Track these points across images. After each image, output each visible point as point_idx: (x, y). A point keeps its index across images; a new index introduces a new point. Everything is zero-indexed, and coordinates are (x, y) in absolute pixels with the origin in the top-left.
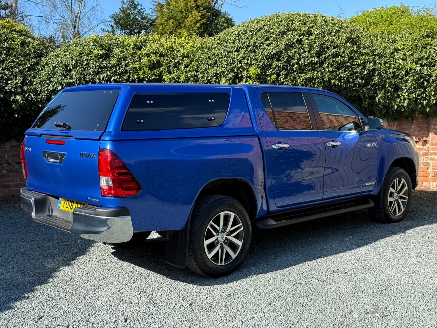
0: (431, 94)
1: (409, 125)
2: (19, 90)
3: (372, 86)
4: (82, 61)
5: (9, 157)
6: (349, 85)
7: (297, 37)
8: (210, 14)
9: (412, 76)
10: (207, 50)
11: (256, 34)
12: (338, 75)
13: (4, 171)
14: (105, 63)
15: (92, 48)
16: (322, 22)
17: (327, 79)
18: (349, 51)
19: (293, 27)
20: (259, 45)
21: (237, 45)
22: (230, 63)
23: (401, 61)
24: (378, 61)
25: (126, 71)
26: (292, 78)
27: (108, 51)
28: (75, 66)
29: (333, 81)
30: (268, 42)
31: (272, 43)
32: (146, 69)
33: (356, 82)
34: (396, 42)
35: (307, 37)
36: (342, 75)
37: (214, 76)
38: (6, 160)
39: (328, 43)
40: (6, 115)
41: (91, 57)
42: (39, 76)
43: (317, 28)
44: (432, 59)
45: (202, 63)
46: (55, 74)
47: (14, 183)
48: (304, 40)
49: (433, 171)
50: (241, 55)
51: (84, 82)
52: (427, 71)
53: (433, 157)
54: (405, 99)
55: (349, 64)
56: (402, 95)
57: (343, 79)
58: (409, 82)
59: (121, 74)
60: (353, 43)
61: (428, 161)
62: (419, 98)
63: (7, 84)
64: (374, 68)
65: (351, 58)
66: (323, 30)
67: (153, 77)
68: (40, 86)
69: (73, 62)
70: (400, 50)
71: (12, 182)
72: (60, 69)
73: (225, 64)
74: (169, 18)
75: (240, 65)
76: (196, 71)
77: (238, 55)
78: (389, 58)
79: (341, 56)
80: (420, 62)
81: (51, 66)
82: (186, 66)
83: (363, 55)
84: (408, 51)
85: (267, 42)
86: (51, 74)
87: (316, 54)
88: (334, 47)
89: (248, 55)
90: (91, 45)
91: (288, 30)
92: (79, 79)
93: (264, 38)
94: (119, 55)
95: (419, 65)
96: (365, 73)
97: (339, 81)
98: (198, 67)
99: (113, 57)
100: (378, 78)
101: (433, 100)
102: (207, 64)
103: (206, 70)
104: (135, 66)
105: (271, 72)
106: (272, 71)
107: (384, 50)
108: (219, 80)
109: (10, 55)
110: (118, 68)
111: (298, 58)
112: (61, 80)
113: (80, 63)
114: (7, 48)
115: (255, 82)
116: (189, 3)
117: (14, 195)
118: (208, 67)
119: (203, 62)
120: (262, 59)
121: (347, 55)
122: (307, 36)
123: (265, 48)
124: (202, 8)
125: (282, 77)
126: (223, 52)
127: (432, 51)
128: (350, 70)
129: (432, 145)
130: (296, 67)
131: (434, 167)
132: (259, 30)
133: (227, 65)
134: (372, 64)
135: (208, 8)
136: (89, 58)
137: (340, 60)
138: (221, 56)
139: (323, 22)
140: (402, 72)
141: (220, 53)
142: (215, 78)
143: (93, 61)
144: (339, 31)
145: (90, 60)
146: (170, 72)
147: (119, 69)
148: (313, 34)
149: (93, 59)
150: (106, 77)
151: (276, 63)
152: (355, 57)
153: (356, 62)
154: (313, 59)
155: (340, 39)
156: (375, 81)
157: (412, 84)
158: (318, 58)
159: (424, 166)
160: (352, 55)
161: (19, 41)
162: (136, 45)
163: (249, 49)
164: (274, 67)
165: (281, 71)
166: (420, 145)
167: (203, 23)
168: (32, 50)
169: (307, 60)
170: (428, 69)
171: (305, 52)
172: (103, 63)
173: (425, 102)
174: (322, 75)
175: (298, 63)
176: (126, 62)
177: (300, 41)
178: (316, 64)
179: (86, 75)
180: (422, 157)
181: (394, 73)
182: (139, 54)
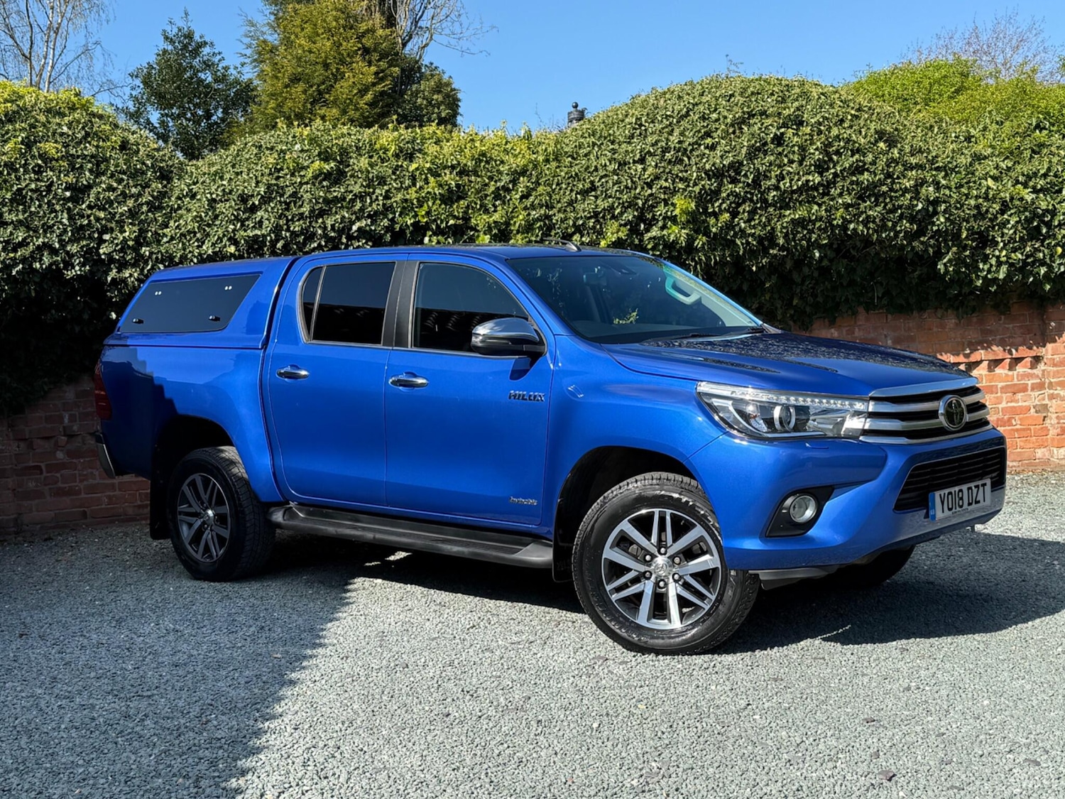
0: (1056, 252)
1: (1001, 322)
2: (130, 257)
3: (932, 237)
4: (282, 188)
5: (72, 419)
6: (884, 235)
7: (774, 131)
8: (397, 69)
9: (1015, 213)
10: (570, 159)
11: (678, 122)
12: (862, 213)
13: (60, 455)
14: (337, 191)
15: (299, 157)
16: (820, 98)
17: (840, 222)
18: (885, 160)
19: (760, 108)
20: (691, 147)
21: (639, 147)
22: (626, 187)
23: (990, 182)
24: (944, 182)
25: (387, 209)
26: (764, 220)
27: (341, 162)
28: (266, 200)
29: (852, 226)
30: (709, 141)
31: (718, 143)
32: (433, 204)
33: (898, 228)
34: (973, 140)
35: (793, 129)
36: (871, 213)
37: (590, 218)
38: (64, 427)
39: (840, 142)
40: (86, 316)
41: (301, 176)
42: (175, 222)
43: (812, 111)
44: (1056, 176)
45: (560, 189)
46: (216, 217)
47: (85, 483)
48: (788, 136)
49: (1058, 423)
50: (650, 170)
51: (288, 234)
52: (1046, 203)
53: (1056, 392)
54: (999, 264)
55: (885, 188)
56: (993, 256)
57: (874, 222)
58: (1010, 226)
59: (374, 217)
60: (891, 143)
61: (1044, 402)
62: (1029, 260)
63: (101, 241)
64: (937, 198)
65: (889, 175)
66: (827, 115)
67: (452, 222)
68: (180, 245)
69: (262, 189)
70: (985, 158)
71: (81, 481)
72: (230, 207)
73: (616, 191)
74: (295, 79)
75: (649, 191)
76: (549, 206)
77: (644, 170)
78: (966, 175)
79: (867, 170)
80: (1031, 184)
81: (205, 199)
82: (525, 197)
83: (912, 169)
84: (1003, 161)
85: (707, 141)
86: (208, 218)
87: (815, 166)
88: (852, 150)
89: (667, 170)
90: (296, 149)
91: (751, 115)
92: (277, 229)
93: (699, 131)
94: (368, 172)
95: (1030, 190)
96: (920, 206)
97: (865, 225)
98: (551, 197)
99: (352, 176)
100: (946, 218)
101: (1060, 265)
102: (572, 191)
103: (571, 203)
104: (408, 197)
105: (720, 206)
106: (721, 204)
107: (952, 158)
108: (601, 226)
109: (103, 174)
110: (368, 201)
111: (776, 176)
112: (234, 231)
113: (277, 192)
114: (92, 156)
115: (684, 228)
116: (344, 43)
117: (85, 513)
118: (576, 198)
119: (564, 186)
120: (699, 178)
121: (880, 168)
122: (795, 127)
123: (704, 154)
124: (375, 56)
125: (742, 219)
126: (608, 164)
127: (1055, 160)
128: (888, 200)
129: (1055, 365)
130: (774, 196)
131: (1060, 415)
132: (687, 114)
133: (621, 192)
134: (931, 189)
135: (391, 56)
136: (299, 180)
137: (868, 180)
138: (605, 173)
139: (823, 97)
140: (994, 206)
141: (601, 165)
142: (593, 220)
143: (309, 186)
144: (857, 117)
145: (301, 184)
146: (487, 211)
147: (371, 204)
148: (805, 124)
149: (307, 183)
150: (340, 223)
151: (730, 186)
152: (897, 174)
153: (900, 183)
154: (811, 178)
155: (864, 133)
156: (938, 225)
157: (1015, 233)
158: (821, 174)
159: (1036, 412)
160: (891, 170)
161: (115, 142)
162: (401, 150)
163: (668, 156)
164: (724, 195)
165: (739, 205)
166: (1025, 367)
167: (382, 93)
168: (148, 162)
169: (798, 180)
170: (1048, 198)
171: (791, 162)
172: (332, 190)
173: (1043, 270)
174: (830, 212)
175: (777, 188)
176: (386, 188)
177: (779, 140)
178: (815, 188)
179: (292, 220)
180: (1032, 393)
181: (978, 207)
182: (411, 169)
